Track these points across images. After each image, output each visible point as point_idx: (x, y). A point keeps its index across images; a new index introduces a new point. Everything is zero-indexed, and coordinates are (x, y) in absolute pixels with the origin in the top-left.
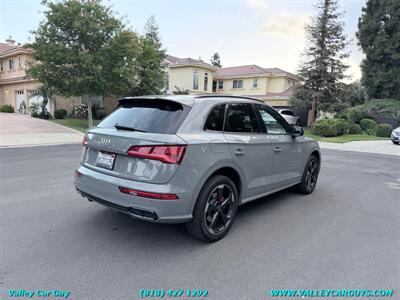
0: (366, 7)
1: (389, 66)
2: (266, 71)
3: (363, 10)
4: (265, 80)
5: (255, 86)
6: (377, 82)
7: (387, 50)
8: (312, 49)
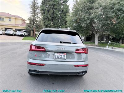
0: (42, 2)
1: (49, 20)
2: (14, 16)
3: (41, 3)
4: (14, 19)
5: (10, 21)
6: (46, 24)
7: (48, 16)
8: (31, 12)
